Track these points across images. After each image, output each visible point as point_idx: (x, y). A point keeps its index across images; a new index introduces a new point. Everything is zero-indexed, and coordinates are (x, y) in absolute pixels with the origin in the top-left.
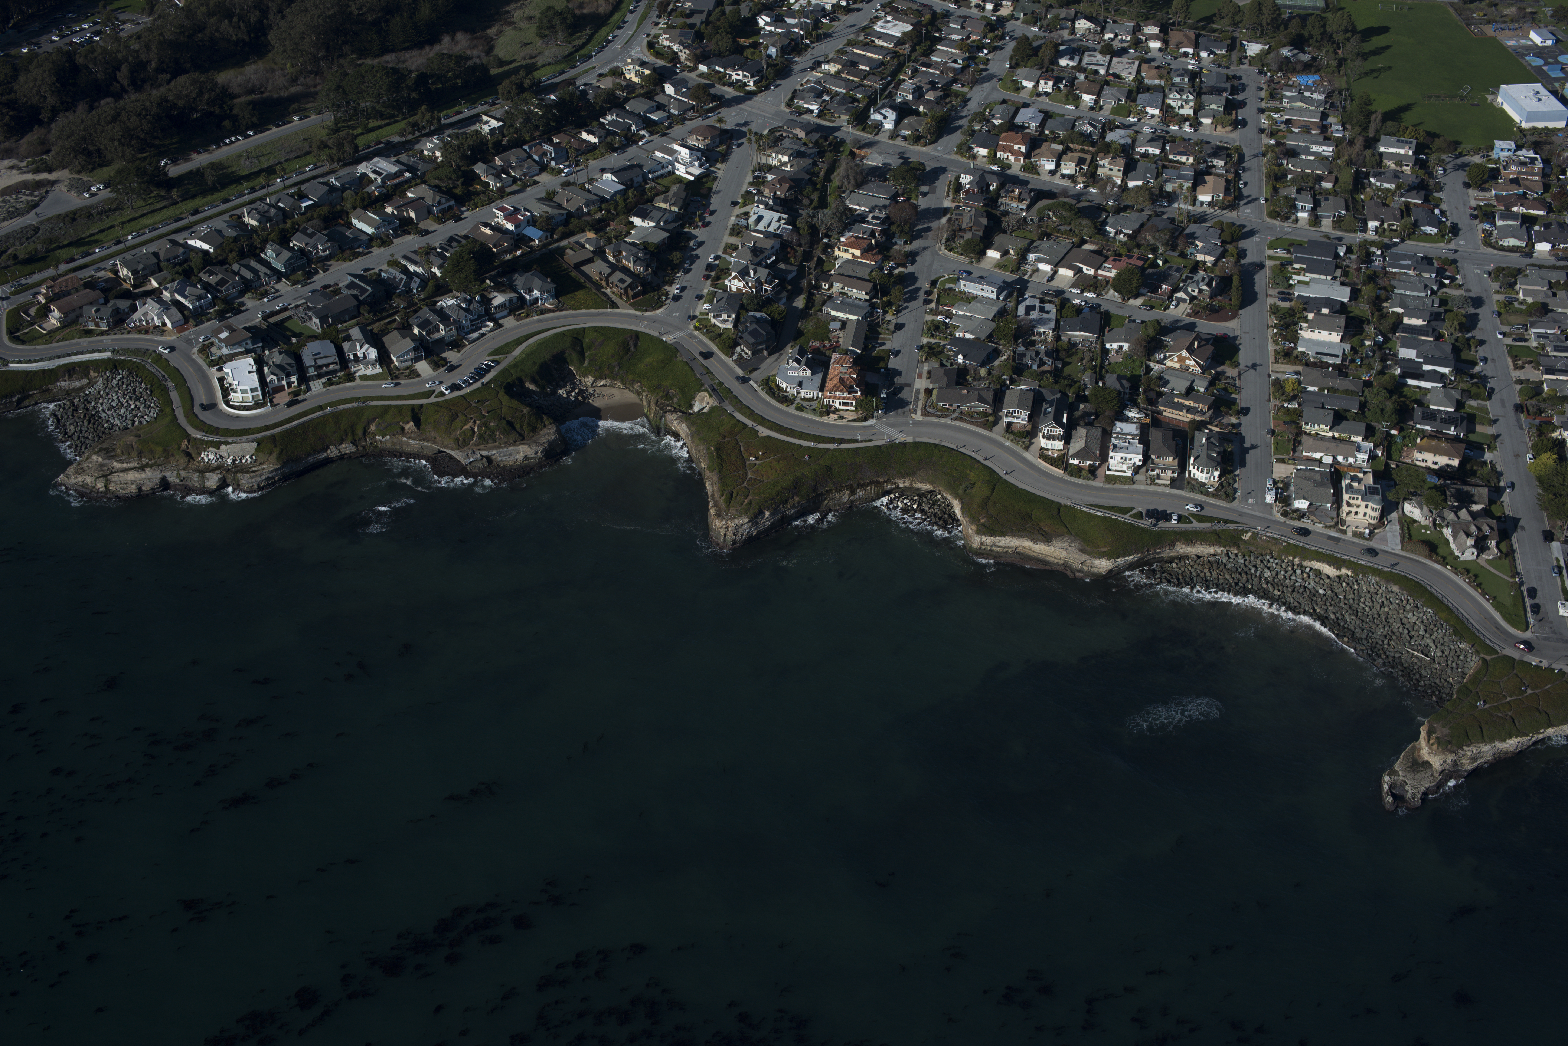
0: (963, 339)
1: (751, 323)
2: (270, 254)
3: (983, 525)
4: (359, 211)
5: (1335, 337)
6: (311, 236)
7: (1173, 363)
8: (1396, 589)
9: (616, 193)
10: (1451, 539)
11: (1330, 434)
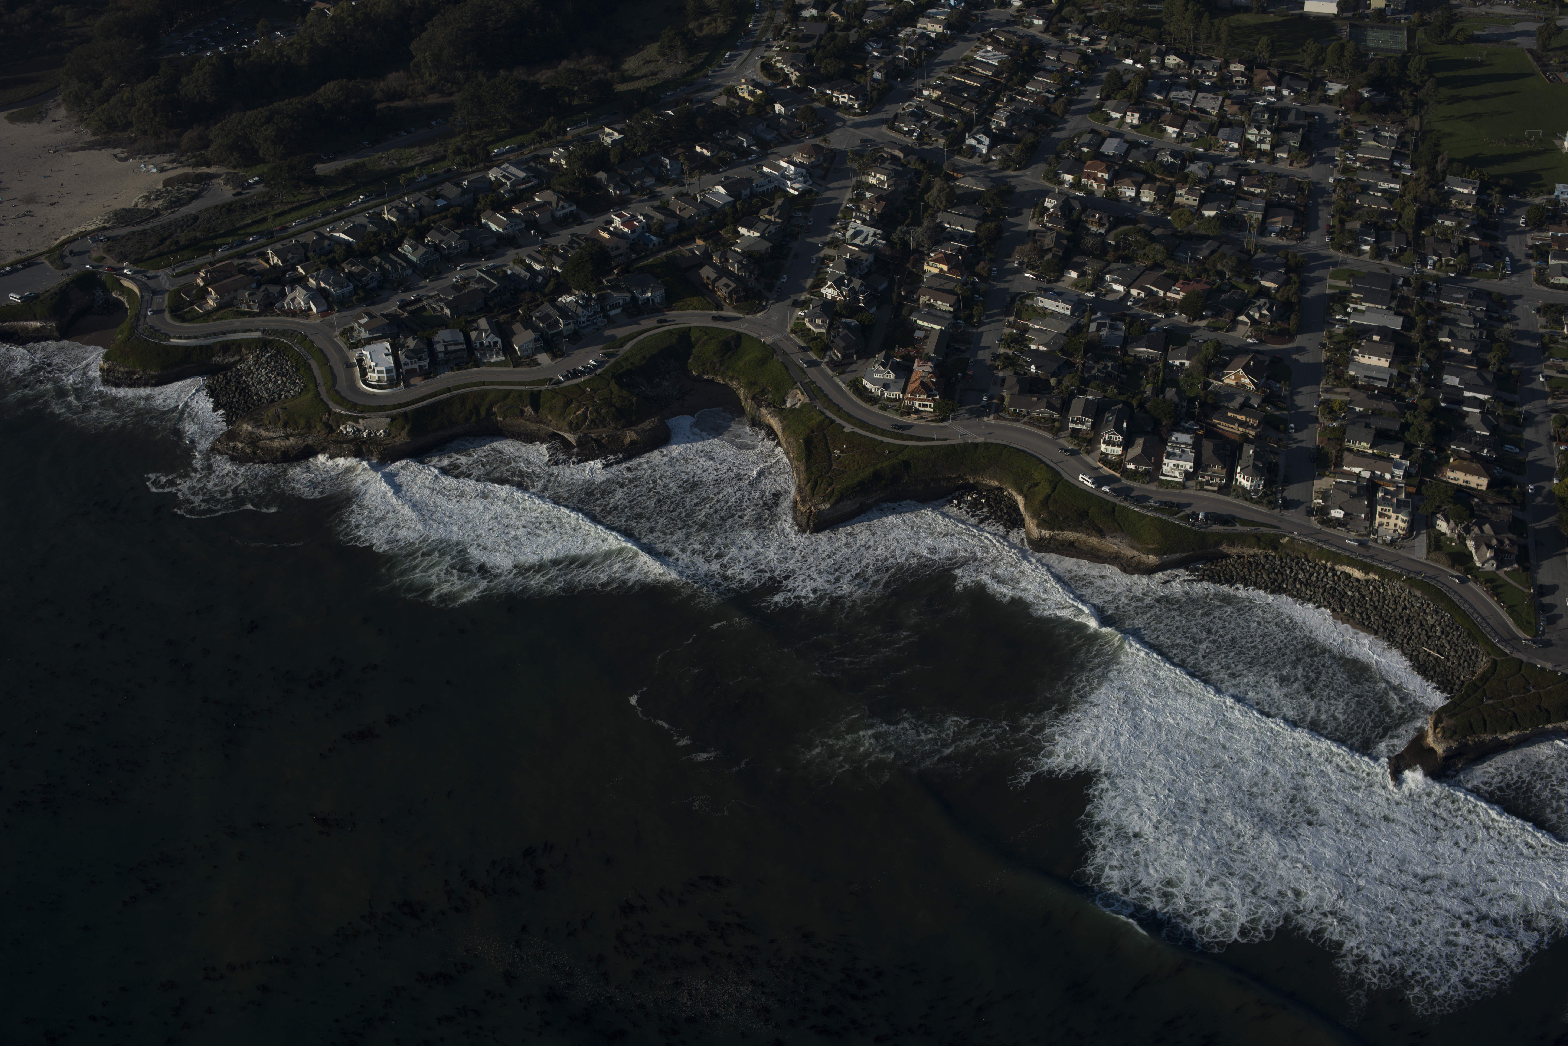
0: (1037, 351)
1: (844, 328)
2: (406, 248)
3: (1044, 520)
4: (489, 212)
5: (1384, 363)
6: (445, 233)
7: (1230, 380)
8: (1418, 593)
9: (725, 204)
10: (1473, 551)
11: (1370, 451)
